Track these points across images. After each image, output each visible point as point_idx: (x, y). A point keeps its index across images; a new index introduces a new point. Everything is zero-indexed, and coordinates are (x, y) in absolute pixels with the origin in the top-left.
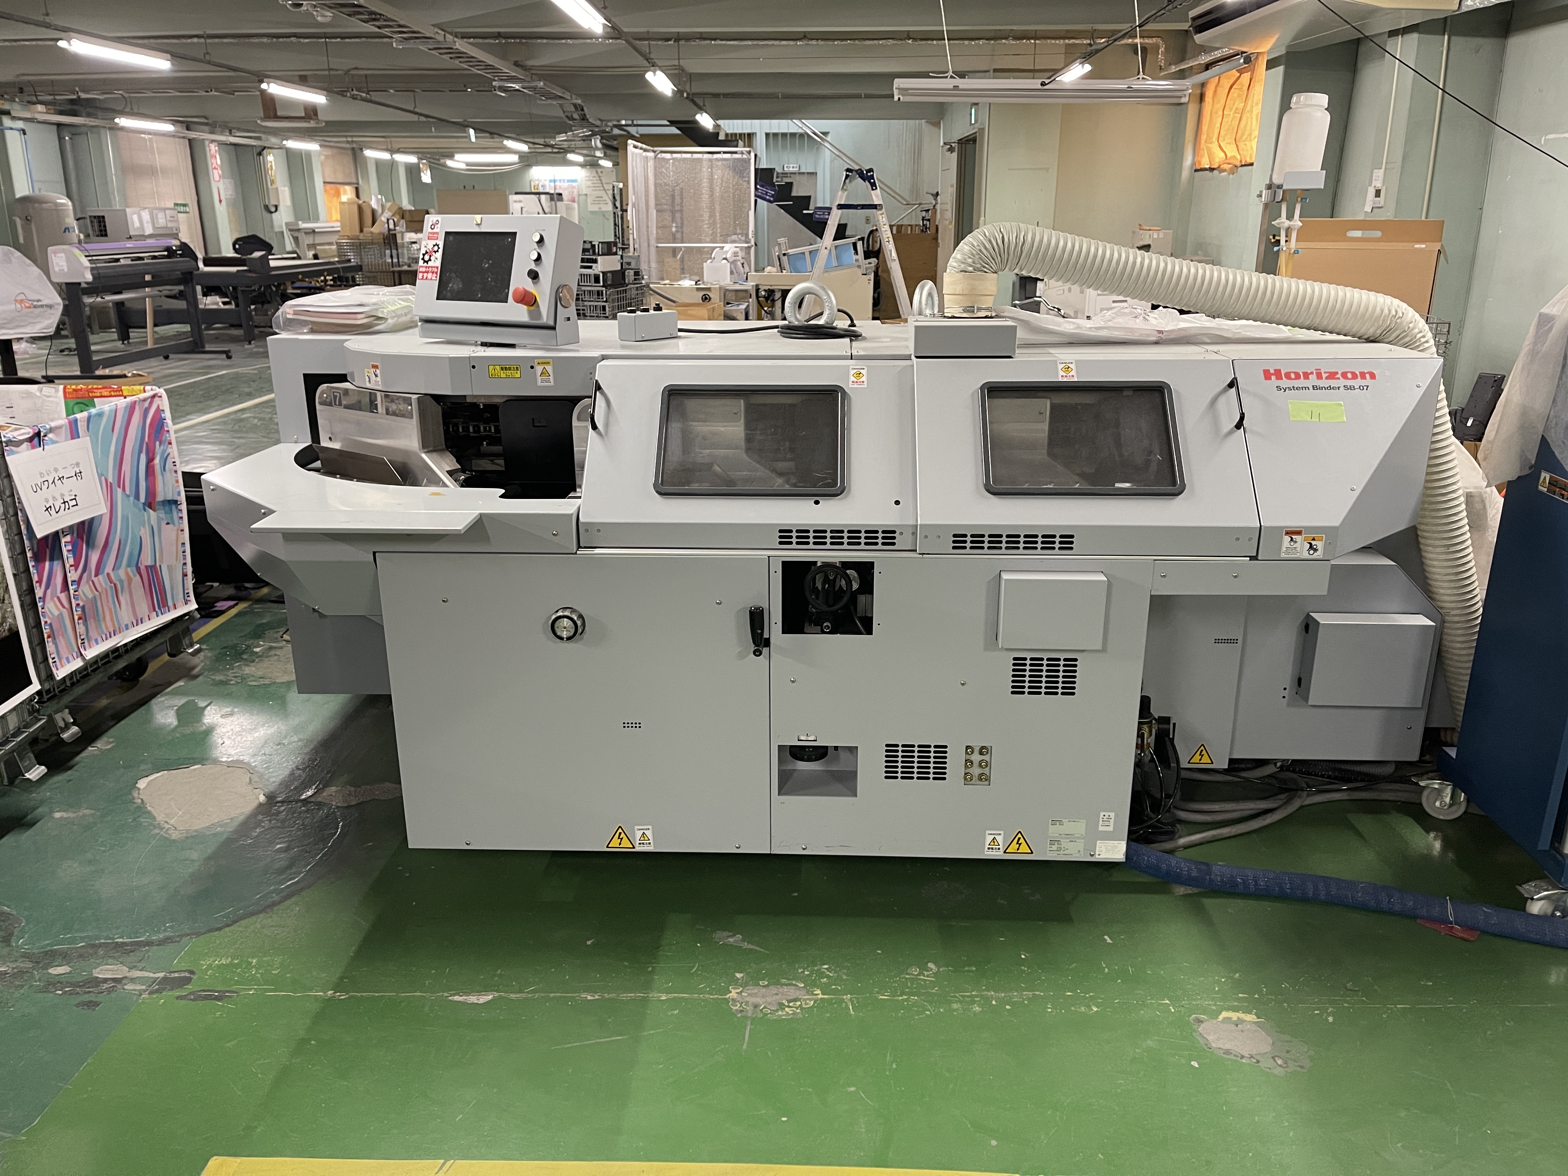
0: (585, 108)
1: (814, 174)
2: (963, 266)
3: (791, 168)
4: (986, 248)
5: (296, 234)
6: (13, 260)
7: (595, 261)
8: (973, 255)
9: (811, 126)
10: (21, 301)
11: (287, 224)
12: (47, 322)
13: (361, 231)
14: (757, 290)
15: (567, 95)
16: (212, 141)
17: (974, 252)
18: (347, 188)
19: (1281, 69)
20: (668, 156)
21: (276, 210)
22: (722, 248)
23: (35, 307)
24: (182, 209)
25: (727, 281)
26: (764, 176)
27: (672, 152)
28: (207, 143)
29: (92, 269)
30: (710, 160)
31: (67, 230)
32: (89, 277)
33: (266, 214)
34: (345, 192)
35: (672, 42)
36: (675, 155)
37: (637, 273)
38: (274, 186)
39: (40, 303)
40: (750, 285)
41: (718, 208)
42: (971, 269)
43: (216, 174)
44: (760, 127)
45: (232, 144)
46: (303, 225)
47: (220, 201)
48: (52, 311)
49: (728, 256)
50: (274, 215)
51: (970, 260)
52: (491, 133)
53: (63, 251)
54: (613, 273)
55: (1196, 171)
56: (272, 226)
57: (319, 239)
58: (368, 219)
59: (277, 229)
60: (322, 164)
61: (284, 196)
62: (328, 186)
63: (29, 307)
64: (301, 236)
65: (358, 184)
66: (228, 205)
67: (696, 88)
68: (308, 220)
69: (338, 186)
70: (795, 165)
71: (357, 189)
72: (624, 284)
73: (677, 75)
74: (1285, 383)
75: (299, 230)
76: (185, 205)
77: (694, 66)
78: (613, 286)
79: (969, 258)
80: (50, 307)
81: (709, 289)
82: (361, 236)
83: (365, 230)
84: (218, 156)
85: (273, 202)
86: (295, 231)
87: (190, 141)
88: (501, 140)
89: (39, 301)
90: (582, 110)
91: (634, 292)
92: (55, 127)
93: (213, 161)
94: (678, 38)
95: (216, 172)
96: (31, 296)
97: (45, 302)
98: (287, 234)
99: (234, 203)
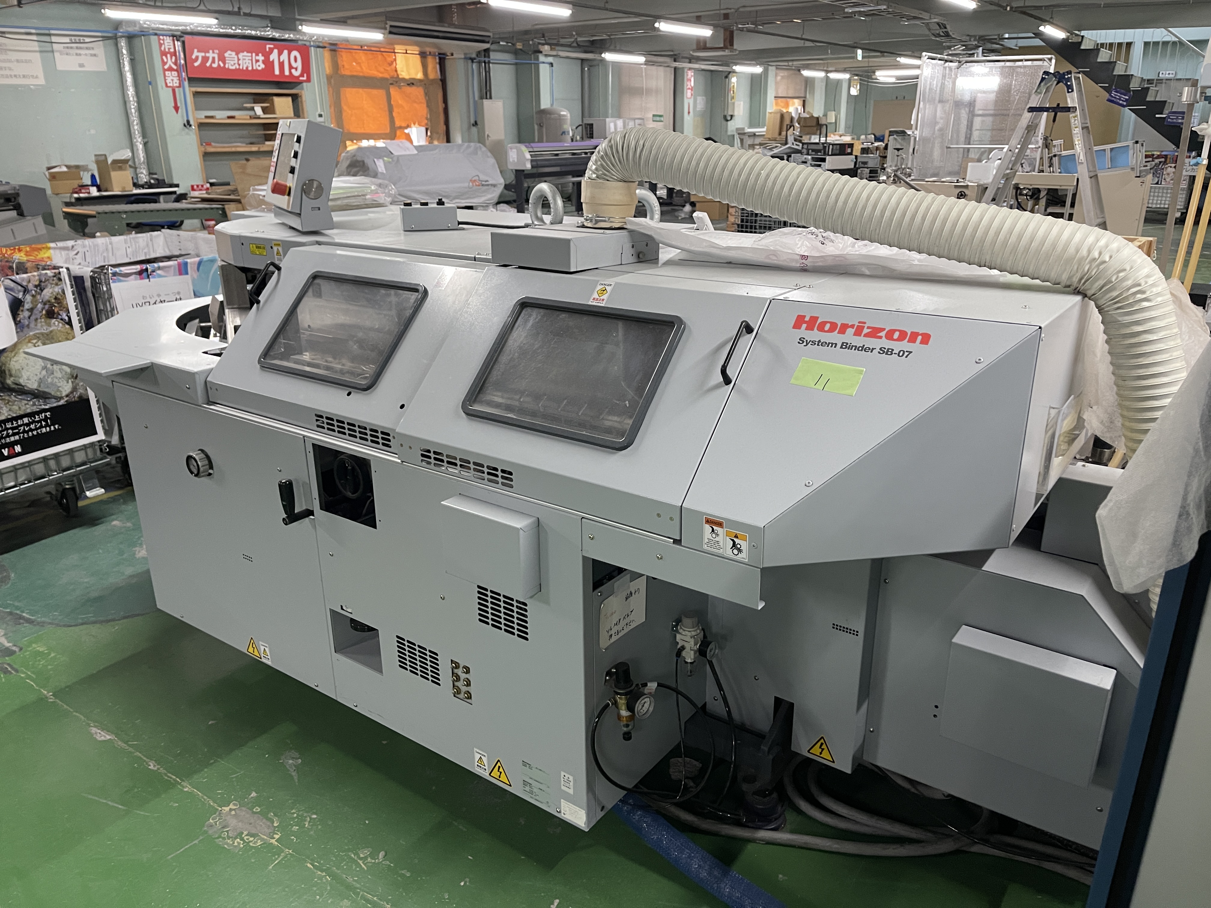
0: (948, 26)
1: (1185, 80)
5: (742, 137)
6: (479, 153)
10: (475, 181)
11: (737, 129)
12: (489, 196)
15: (926, 15)
16: (690, 69)
18: (796, 101)
21: (731, 119)
23: (483, 185)
24: (658, 119)
28: (686, 70)
29: (532, 161)
31: (564, 133)
32: (529, 166)
33: (724, 122)
34: (794, 104)
38: (733, 101)
39: (487, 183)
43: (689, 93)
45: (703, 70)
47: (689, 113)
48: (496, 189)
50: (729, 123)
52: (881, 52)
53: (516, 148)
56: (726, 131)
59: (729, 133)
60: (777, 83)
61: (741, 109)
62: (780, 100)
63: (479, 185)
64: (746, 138)
65: (805, 97)
66: (694, 116)
68: (756, 126)
69: (788, 100)
70: (1171, 72)
71: (804, 101)
74: (815, 335)
75: (744, 134)
76: (661, 116)
80: (494, 186)
84: (692, 79)
85: (730, 113)
87: (675, 69)
88: (894, 58)
89: (487, 181)
90: (946, 28)
92: (580, 61)
93: (689, 83)
95: (689, 91)
96: (483, 177)
97: (491, 182)
98: (737, 137)
99: (703, 114)
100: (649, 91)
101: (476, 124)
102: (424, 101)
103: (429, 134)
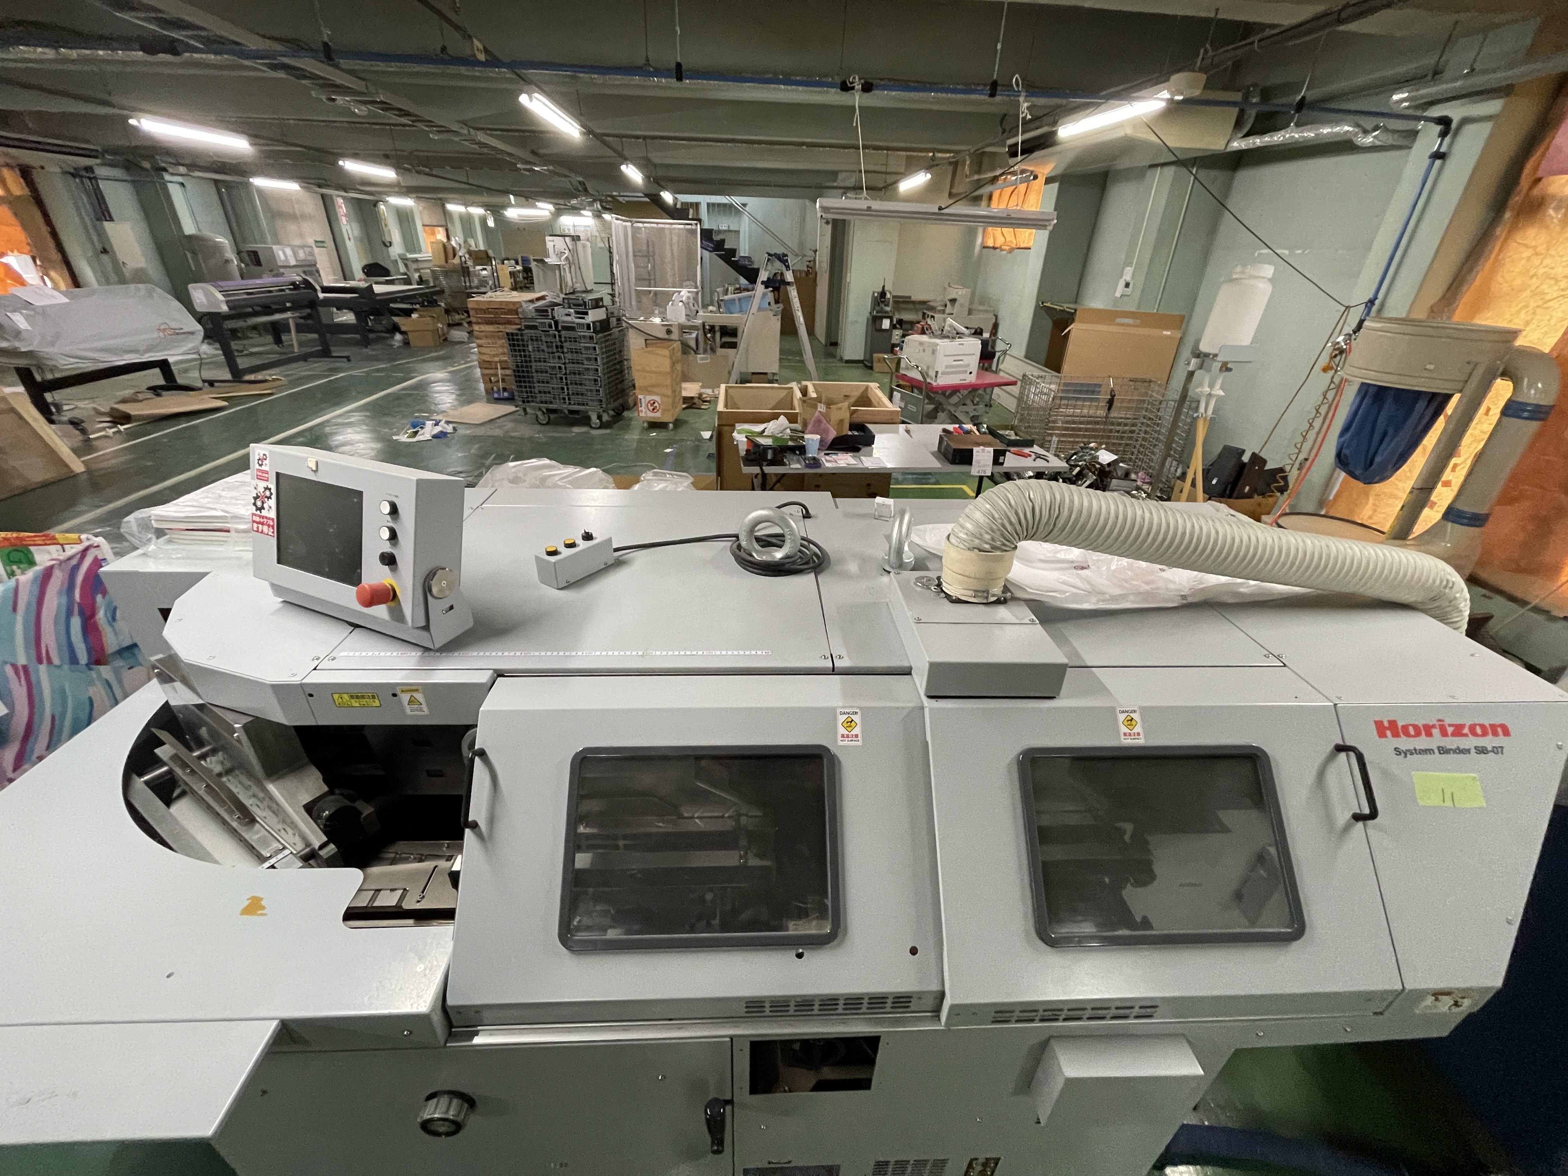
0: (586, 184)
1: (738, 232)
2: (977, 542)
3: (724, 227)
4: (1011, 523)
5: (406, 262)
6: (155, 295)
7: (587, 314)
8: (993, 531)
9: (736, 200)
10: (164, 330)
11: (399, 255)
13: (447, 262)
14: (704, 326)
16: (338, 196)
17: (995, 527)
18: (440, 229)
19: (1055, 186)
20: (641, 225)
21: (391, 245)
22: (680, 292)
23: (177, 334)
24: (321, 245)
25: (683, 319)
26: (707, 234)
27: (643, 223)
28: (334, 197)
29: (227, 302)
30: (670, 229)
31: (227, 261)
32: (225, 308)
33: (384, 248)
34: (439, 232)
35: (641, 140)
36: (646, 225)
37: (619, 320)
38: (388, 229)
39: (181, 331)
40: (698, 322)
41: (676, 263)
42: (987, 546)
43: (344, 220)
44: (704, 200)
46: (409, 256)
47: (348, 238)
48: (194, 337)
49: (684, 299)
50: (390, 249)
51: (987, 537)
53: (201, 288)
54: (601, 322)
55: (984, 247)
56: (388, 256)
57: (421, 265)
58: (451, 255)
59: (392, 258)
60: (421, 212)
61: (396, 236)
62: (427, 228)
63: (171, 335)
64: (409, 263)
65: (447, 226)
66: (355, 242)
67: (660, 173)
68: (414, 252)
69: (433, 228)
70: (727, 227)
71: (447, 230)
72: (609, 329)
73: (645, 165)
75: (407, 259)
76: (323, 242)
77: (657, 157)
78: (602, 331)
79: (987, 533)
80: (192, 333)
81: (670, 325)
82: (447, 265)
83: (450, 261)
84: (343, 207)
85: (388, 240)
86: (405, 260)
87: (322, 196)
89: (180, 329)
90: (585, 186)
91: (617, 333)
92: (210, 180)
93: (340, 210)
94: (645, 138)
95: (343, 218)
96: (174, 325)
97: (186, 330)
98: (400, 262)
99: (361, 240)
100: (303, 217)
101: (105, 251)
102: (18, 223)
103: (38, 263)
